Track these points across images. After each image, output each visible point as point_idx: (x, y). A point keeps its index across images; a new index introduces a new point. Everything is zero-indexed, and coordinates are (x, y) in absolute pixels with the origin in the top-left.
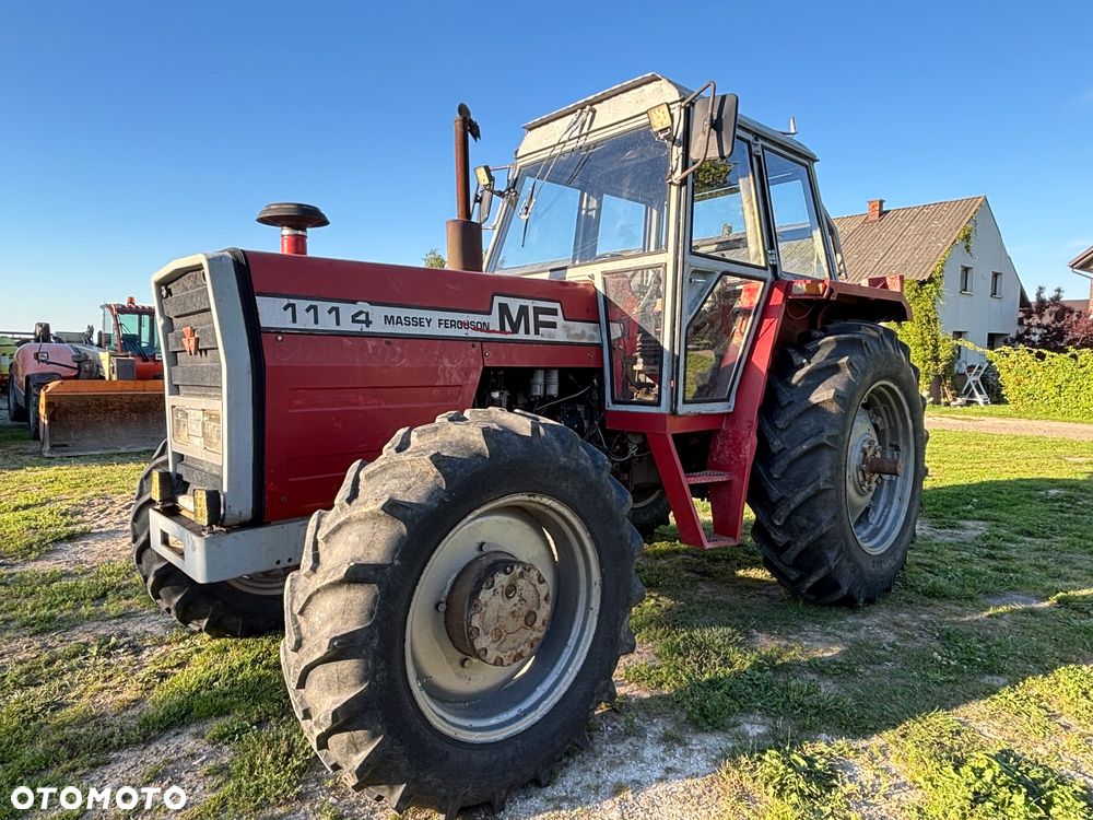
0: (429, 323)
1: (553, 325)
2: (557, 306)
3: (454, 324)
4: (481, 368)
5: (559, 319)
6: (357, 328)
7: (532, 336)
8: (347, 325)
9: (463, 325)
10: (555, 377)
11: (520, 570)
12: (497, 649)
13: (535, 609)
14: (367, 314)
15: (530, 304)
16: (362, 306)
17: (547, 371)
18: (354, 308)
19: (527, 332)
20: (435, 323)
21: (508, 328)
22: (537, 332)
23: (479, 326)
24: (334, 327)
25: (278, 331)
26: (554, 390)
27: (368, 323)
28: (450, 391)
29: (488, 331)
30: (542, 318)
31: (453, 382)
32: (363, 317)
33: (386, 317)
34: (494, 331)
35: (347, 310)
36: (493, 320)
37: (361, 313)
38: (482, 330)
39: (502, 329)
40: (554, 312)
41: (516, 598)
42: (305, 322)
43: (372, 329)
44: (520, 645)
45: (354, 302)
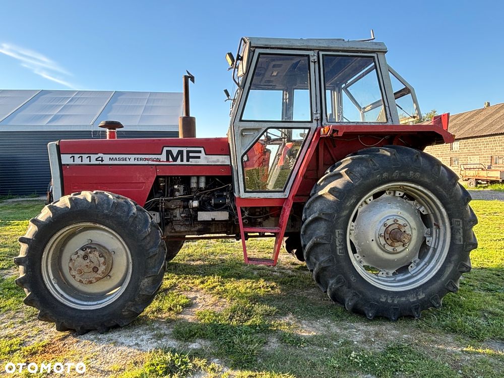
0: (129, 159)
1: (199, 157)
2: (202, 149)
3: (141, 159)
4: (155, 176)
5: (202, 155)
6: (98, 162)
7: (185, 162)
8: (94, 162)
9: (146, 159)
10: (203, 180)
11: (90, 250)
12: (80, 277)
13: (97, 266)
14: (102, 158)
15: (185, 150)
16: (100, 155)
17: (198, 177)
18: (97, 156)
19: (182, 160)
20: (132, 159)
21: (171, 159)
22: (188, 161)
23: (155, 159)
24: (88, 163)
25: (68, 165)
26: (202, 185)
27: (102, 160)
28: (139, 185)
29: (160, 161)
30: (191, 155)
31: (140, 181)
32: (100, 159)
33: (110, 158)
34: (163, 161)
35: (94, 157)
36: (163, 157)
37: (99, 157)
38: (156, 161)
39: (168, 160)
40: (200, 152)
41: (88, 261)
42: (78, 161)
43: (103, 163)
44: (91, 278)
45: (97, 154)
